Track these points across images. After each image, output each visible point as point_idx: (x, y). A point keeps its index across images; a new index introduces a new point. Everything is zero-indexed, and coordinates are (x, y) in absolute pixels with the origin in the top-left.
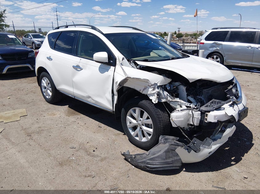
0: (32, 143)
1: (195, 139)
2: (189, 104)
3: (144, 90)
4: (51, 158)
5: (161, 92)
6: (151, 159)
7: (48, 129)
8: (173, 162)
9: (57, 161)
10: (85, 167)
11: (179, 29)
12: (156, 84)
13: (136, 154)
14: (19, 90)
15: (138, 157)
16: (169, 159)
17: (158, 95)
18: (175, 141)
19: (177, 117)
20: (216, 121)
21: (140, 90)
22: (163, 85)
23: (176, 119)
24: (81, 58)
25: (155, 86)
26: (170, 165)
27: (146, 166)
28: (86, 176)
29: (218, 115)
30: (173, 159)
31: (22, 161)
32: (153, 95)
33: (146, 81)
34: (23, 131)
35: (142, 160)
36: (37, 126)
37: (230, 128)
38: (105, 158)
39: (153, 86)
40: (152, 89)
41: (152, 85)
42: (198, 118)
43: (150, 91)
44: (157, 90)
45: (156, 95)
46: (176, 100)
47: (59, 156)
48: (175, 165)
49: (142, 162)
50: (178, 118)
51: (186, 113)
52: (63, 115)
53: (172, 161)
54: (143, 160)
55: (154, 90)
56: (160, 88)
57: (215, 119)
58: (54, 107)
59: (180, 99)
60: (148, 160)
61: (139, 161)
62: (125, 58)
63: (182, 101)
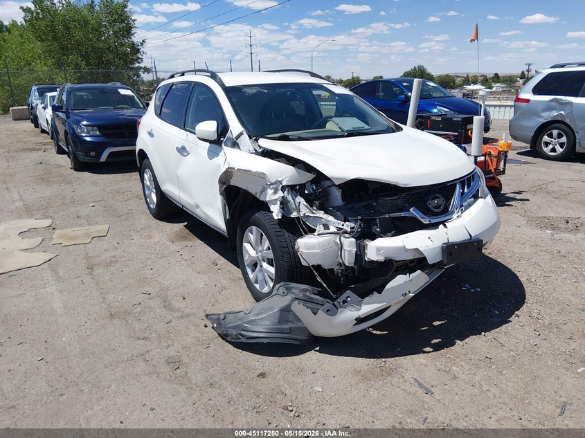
0: (87, 279)
1: (348, 293)
2: (342, 223)
3: (261, 193)
4: (103, 305)
5: (290, 198)
6: (251, 322)
7: (125, 261)
8: (291, 331)
9: (109, 311)
10: (146, 325)
11: (529, 65)
12: (281, 182)
13: (227, 310)
14: (117, 192)
15: (230, 317)
16: (284, 324)
17: (281, 203)
18: (308, 294)
19: (308, 247)
20: (381, 258)
21: (256, 193)
22: (297, 185)
23: (306, 249)
24: (188, 133)
25: (277, 185)
26: (284, 335)
27: (241, 335)
28: (138, 338)
29: (386, 247)
30: (294, 326)
31: (57, 305)
32: (274, 202)
33: (262, 176)
34: (85, 261)
35: (235, 322)
36: (111, 254)
37: (406, 274)
38: (188, 315)
39: (274, 186)
40: (273, 191)
41: (272, 184)
42: (350, 251)
43: (270, 196)
44: (280, 194)
45: (279, 203)
46: (318, 215)
47: (117, 303)
48: (294, 336)
49: (234, 328)
50: (309, 249)
51: (330, 240)
52: (165, 239)
53: (291, 328)
54: (237, 324)
55: (275, 192)
56: (288, 191)
57: (378, 254)
58: (158, 225)
59: (326, 213)
60: (245, 323)
61: (230, 325)
62: (245, 133)
63: (331, 218)
